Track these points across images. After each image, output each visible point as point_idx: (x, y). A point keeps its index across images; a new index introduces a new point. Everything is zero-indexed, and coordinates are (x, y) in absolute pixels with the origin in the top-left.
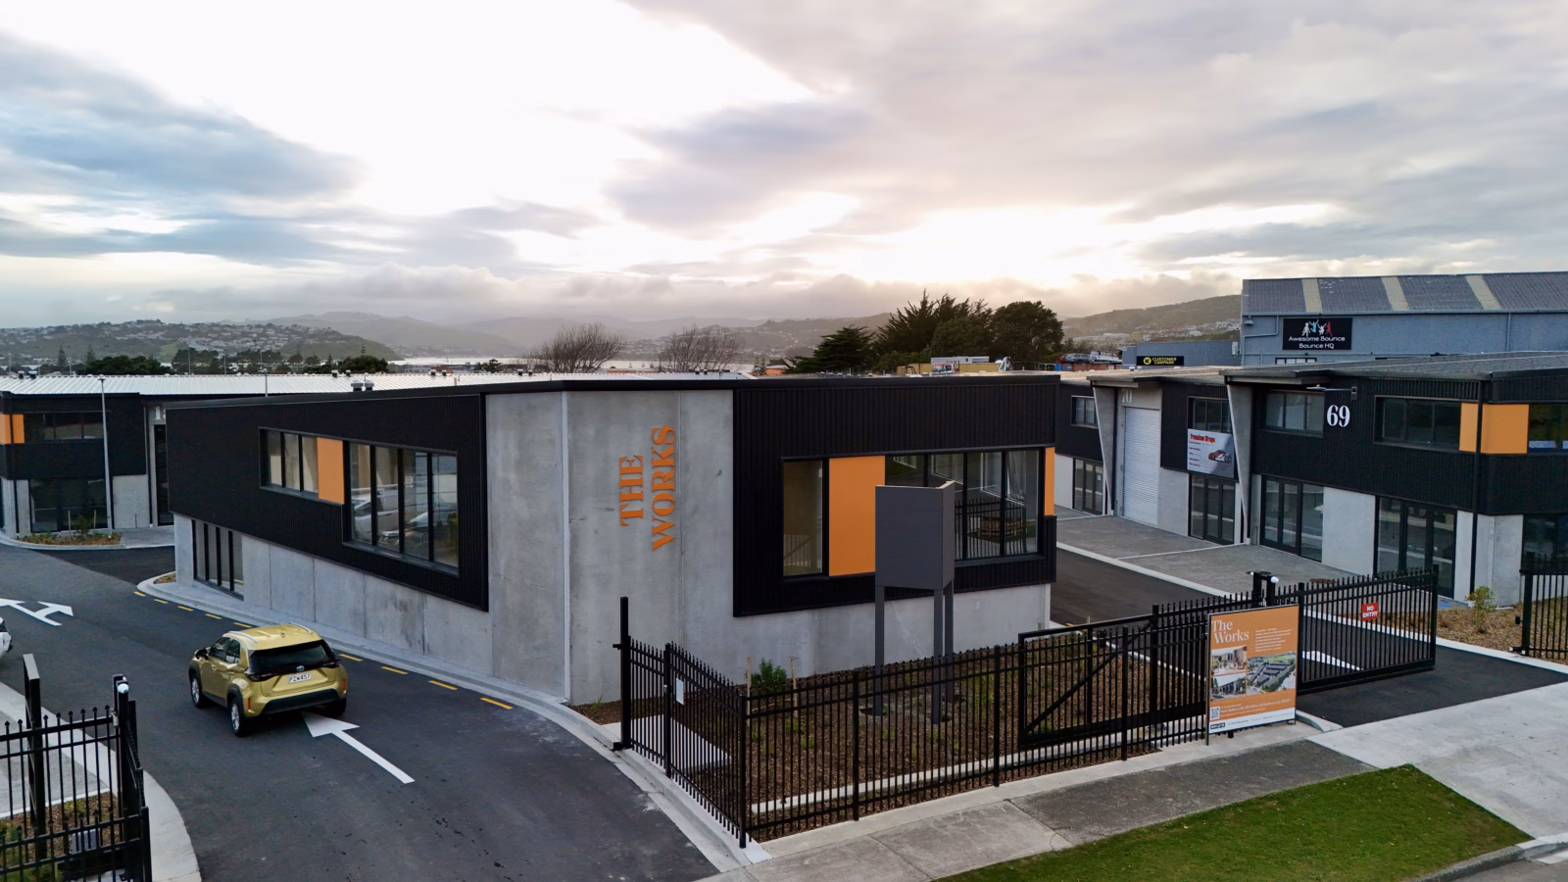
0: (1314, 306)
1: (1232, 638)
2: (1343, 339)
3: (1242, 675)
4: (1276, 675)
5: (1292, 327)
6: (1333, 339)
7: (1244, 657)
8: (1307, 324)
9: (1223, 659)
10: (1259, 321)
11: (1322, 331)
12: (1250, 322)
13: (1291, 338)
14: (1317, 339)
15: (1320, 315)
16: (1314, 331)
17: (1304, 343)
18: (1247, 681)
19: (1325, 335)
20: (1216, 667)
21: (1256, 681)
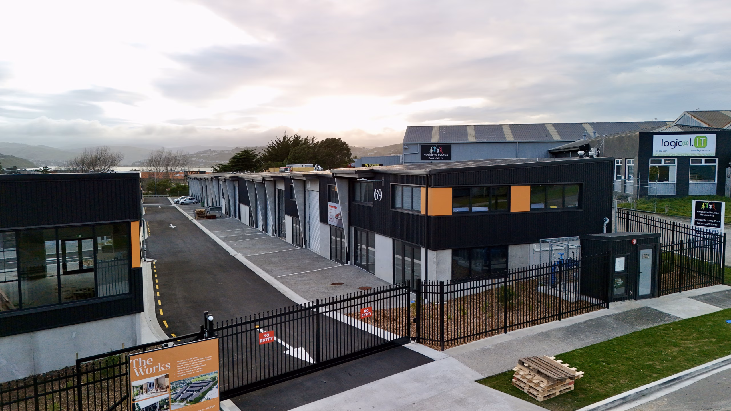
0: (435, 139)
1: (153, 370)
2: (447, 155)
3: (164, 397)
4: (199, 391)
5: (425, 149)
6: (443, 155)
7: (167, 382)
8: (432, 148)
9: (144, 387)
10: (411, 146)
11: (438, 151)
12: (406, 147)
13: (425, 155)
14: (436, 155)
15: (437, 143)
16: (435, 151)
17: (431, 157)
18: (170, 400)
19: (439, 153)
20: (137, 394)
21: (180, 398)
